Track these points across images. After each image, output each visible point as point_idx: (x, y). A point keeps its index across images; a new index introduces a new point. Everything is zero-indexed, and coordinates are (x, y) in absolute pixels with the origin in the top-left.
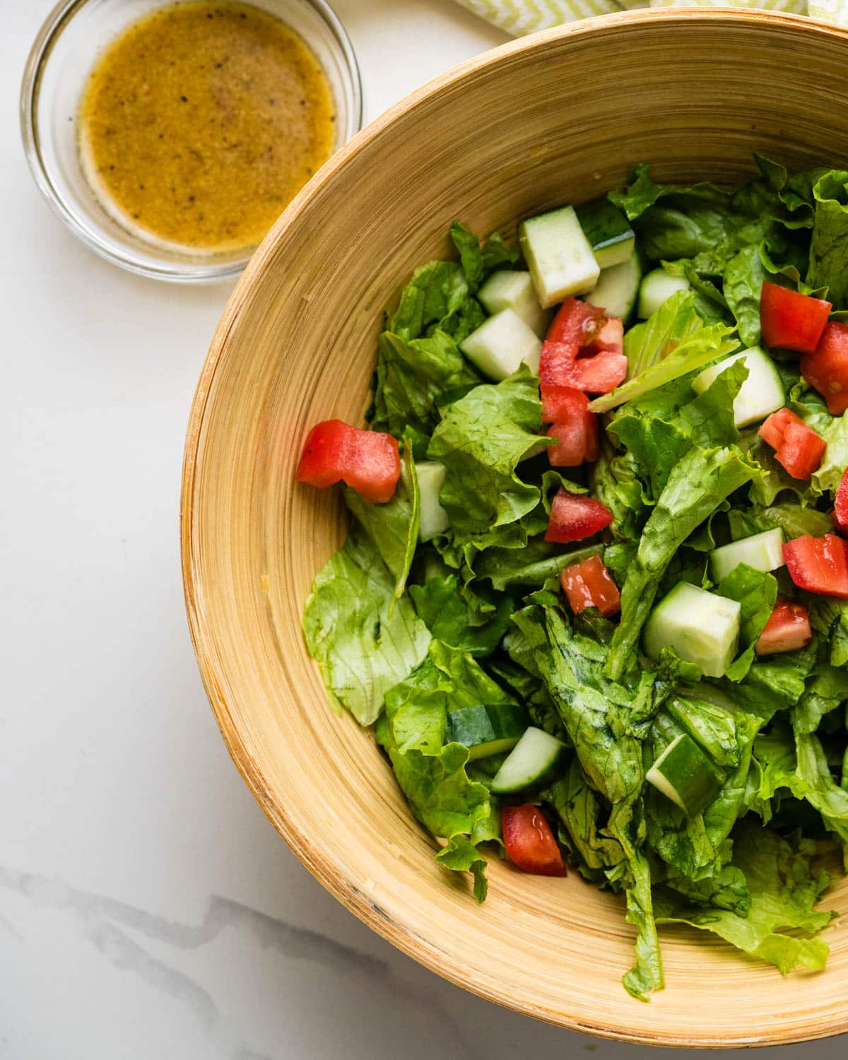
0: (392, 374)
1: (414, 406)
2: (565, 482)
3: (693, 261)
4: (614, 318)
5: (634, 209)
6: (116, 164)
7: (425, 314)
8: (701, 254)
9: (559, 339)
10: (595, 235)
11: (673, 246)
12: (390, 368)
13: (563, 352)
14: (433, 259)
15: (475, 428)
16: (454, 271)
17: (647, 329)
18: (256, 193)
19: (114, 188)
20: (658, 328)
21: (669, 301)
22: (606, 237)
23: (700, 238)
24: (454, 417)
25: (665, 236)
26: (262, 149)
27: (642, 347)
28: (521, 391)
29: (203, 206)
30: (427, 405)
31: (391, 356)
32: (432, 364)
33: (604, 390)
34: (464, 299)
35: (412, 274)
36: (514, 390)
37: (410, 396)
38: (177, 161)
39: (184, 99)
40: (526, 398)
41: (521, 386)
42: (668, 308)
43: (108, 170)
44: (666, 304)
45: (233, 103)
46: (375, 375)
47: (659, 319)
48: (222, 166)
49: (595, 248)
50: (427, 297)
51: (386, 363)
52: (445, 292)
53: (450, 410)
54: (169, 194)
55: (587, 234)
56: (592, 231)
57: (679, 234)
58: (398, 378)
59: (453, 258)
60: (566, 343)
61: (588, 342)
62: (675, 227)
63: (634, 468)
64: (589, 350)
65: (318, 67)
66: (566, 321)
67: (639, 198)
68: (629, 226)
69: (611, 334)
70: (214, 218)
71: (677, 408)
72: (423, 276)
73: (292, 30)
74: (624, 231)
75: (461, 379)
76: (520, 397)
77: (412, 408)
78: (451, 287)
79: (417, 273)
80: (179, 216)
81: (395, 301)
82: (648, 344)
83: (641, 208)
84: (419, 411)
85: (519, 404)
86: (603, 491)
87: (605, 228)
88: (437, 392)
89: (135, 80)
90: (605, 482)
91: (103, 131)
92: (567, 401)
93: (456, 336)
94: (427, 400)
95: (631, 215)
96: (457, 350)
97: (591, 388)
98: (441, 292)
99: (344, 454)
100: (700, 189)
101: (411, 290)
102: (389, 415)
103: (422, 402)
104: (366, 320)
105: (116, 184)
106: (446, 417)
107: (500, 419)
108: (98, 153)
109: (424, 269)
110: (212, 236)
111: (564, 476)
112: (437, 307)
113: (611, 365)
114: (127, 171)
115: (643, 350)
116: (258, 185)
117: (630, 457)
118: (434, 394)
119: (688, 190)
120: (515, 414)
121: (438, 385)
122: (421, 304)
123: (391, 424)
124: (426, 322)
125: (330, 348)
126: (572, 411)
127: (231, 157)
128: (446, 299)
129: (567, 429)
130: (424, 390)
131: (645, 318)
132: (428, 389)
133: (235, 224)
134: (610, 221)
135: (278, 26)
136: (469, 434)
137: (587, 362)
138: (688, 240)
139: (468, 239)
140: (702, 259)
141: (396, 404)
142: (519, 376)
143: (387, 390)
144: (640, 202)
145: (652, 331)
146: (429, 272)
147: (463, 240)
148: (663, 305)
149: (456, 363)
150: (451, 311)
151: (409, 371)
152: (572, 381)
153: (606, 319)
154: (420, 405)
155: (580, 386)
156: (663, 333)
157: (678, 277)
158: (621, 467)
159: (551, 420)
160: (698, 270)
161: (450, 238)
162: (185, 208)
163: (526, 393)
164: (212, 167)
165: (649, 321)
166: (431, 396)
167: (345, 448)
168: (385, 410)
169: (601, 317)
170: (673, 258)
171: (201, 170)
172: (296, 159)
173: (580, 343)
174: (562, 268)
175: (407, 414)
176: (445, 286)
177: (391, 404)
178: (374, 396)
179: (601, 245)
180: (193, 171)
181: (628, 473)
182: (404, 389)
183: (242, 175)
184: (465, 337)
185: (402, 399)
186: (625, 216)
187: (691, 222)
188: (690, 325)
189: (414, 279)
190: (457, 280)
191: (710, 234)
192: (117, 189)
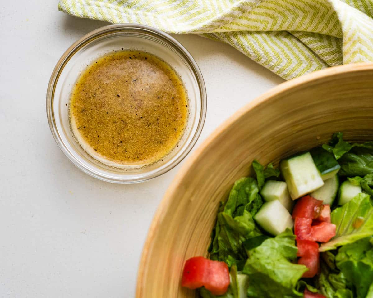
0: (223, 231)
1: (232, 246)
2: (308, 286)
3: (363, 178)
4: (326, 205)
5: (338, 155)
6: (87, 126)
7: (237, 202)
8: (368, 175)
9: (304, 216)
10: (321, 167)
11: (352, 170)
12: (222, 229)
13: (305, 222)
14: (243, 177)
15: (268, 261)
16: (252, 182)
17: (343, 211)
18: (151, 140)
19: (86, 136)
20: (349, 211)
21: (355, 198)
22: (327, 168)
23: (366, 168)
24: (257, 256)
25: (347, 165)
26: (154, 119)
27: (341, 220)
28: (286, 242)
29: (126, 145)
30: (238, 246)
31: (223, 223)
32: (243, 228)
33: (325, 241)
34: (257, 195)
35: (233, 184)
36: (283, 241)
37: (230, 241)
38: (115, 124)
39: (119, 96)
40: (290, 245)
41: (286, 239)
42: (355, 201)
43: (83, 128)
44: (354, 200)
45: (141, 98)
46: (214, 231)
47: (349, 207)
48: (136, 126)
49: (322, 174)
50: (239, 194)
51: (220, 226)
52: (247, 191)
53: (254, 252)
54: (111, 140)
55: (317, 166)
56: (319, 165)
57: (355, 165)
58: (225, 233)
59: (252, 176)
60: (307, 218)
61: (316, 217)
62: (353, 161)
63: (344, 281)
64: (317, 221)
65: (180, 82)
66: (307, 207)
67: (340, 149)
68: (337, 163)
69: (326, 213)
70: (131, 151)
71: (364, 253)
72: (239, 184)
73: (169, 65)
74: (336, 165)
75: (254, 233)
76: (287, 245)
77: (231, 247)
78: (250, 189)
79: (236, 184)
80: (115, 150)
81: (226, 197)
82: (344, 218)
83: (342, 154)
84: (234, 248)
85: (286, 248)
86: (326, 290)
87: (326, 163)
88: (243, 239)
89: (95, 87)
90: (326, 285)
91: (81, 110)
92: (310, 247)
93: (252, 212)
94: (238, 243)
95: (337, 157)
96: (252, 219)
97: (320, 240)
98: (245, 191)
99: (205, 274)
100: (366, 144)
101: (233, 192)
102: (220, 249)
103: (235, 244)
104: (213, 206)
105: (86, 135)
106: (252, 255)
107: (279, 256)
108: (79, 120)
109: (239, 182)
110: (130, 159)
111: (308, 283)
112: (243, 198)
113: (328, 229)
114: (92, 129)
115: (342, 221)
116: (152, 136)
117: (342, 276)
118: (242, 241)
119: (362, 145)
120: (284, 253)
121: (244, 236)
122: (236, 198)
123: (220, 254)
124: (237, 206)
125: (197, 220)
126: (312, 252)
127: (139, 123)
128: (248, 195)
129: (309, 260)
130: (237, 239)
131: (341, 205)
132: (239, 238)
133: (141, 154)
134: (328, 160)
135: (162, 62)
136: (266, 265)
137: (317, 228)
138: (360, 168)
139: (260, 167)
140: (368, 177)
141: (223, 244)
142: (285, 235)
143: (219, 238)
144: (340, 151)
145: (346, 212)
146: (241, 182)
147: (258, 168)
148: (352, 199)
149: (252, 226)
150: (251, 201)
151: (231, 229)
152: (310, 237)
153: (324, 206)
154: (235, 245)
155: (314, 239)
156: (352, 214)
157: (356, 186)
158: (336, 280)
159: (301, 256)
160: (367, 183)
161: (252, 167)
162: (118, 146)
163: (289, 243)
164: (131, 127)
165: (344, 206)
166: (240, 242)
167: (206, 271)
168: (218, 247)
169: (321, 204)
170: (353, 176)
171: (125, 129)
172: (170, 124)
173: (313, 218)
174: (306, 183)
175: (228, 249)
176: (247, 189)
177: (221, 244)
178: (212, 241)
179: (326, 172)
180: (122, 129)
181: (341, 284)
182: (228, 239)
183: (144, 131)
184: (256, 213)
185: (227, 243)
186: (334, 157)
187: (361, 160)
188: (368, 211)
189: (235, 186)
190: (253, 186)
191: (370, 165)
192: (87, 137)
